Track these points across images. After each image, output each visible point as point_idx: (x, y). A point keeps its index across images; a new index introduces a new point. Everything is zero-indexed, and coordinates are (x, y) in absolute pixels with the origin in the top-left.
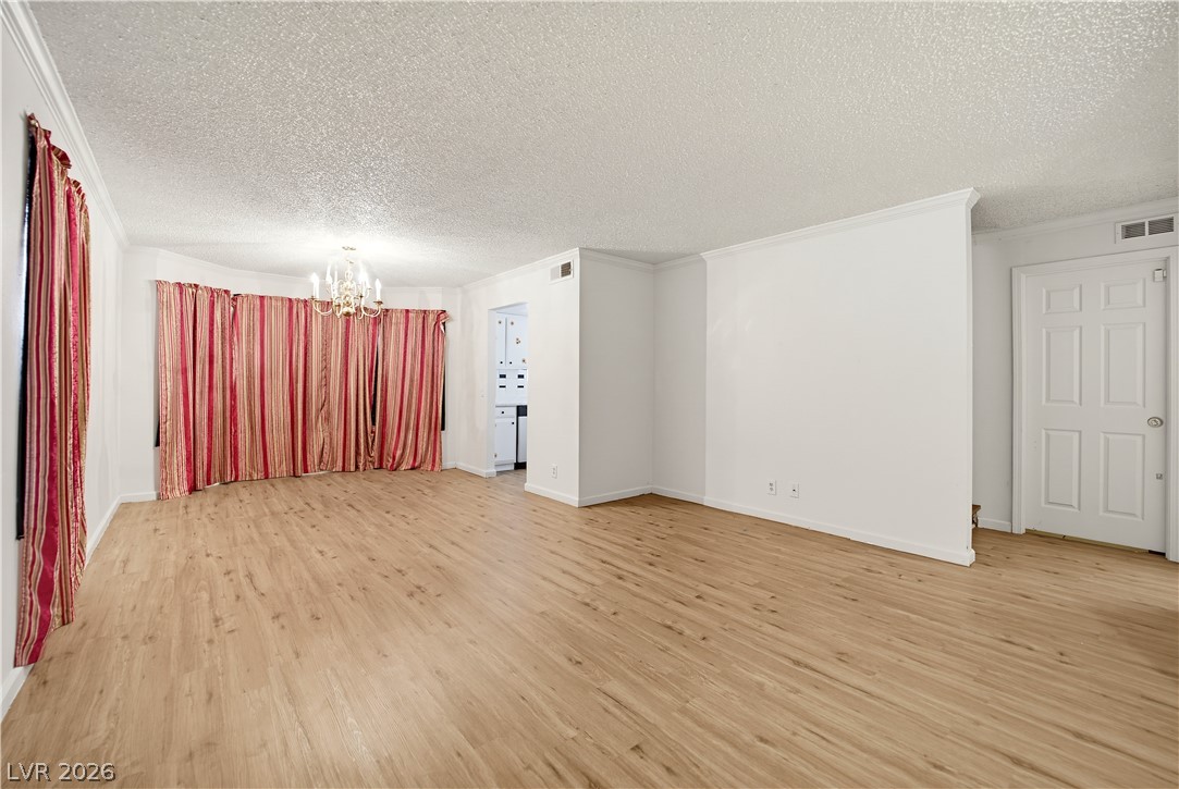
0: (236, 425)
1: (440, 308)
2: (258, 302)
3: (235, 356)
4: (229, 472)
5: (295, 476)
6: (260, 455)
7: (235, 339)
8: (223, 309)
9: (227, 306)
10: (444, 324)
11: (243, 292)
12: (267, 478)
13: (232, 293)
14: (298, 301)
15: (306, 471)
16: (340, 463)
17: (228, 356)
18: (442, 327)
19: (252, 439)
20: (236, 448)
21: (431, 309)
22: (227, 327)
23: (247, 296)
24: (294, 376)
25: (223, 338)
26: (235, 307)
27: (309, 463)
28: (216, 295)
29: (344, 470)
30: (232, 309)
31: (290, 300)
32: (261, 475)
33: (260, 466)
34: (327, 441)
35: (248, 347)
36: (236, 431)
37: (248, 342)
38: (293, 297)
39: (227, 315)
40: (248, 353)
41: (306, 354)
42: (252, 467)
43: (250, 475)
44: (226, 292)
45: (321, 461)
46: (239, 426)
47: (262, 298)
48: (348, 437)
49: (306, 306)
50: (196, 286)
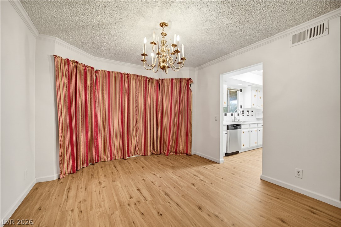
0: (97, 134)
1: (188, 77)
2: (107, 73)
3: (97, 100)
4: (94, 159)
5: (124, 158)
6: (109, 149)
7: (97, 92)
8: (91, 76)
9: (92, 75)
10: (190, 84)
11: (100, 69)
12: (111, 159)
13: (95, 69)
14: (125, 74)
15: (129, 156)
16: (143, 152)
17: (93, 100)
18: (190, 86)
19: (105, 141)
20: (98, 146)
21: (184, 77)
22: (93, 85)
23: (102, 71)
24: (123, 110)
25: (91, 91)
26: (96, 76)
27: (130, 152)
28: (87, 69)
29: (145, 155)
30: (95, 77)
31: (121, 73)
32: (109, 159)
33: (109, 155)
34: (138, 141)
35: (103, 96)
36: (97, 138)
37: (103, 94)
38: (122, 72)
39: (93, 79)
40: (103, 99)
41: (128, 100)
42: (105, 155)
43: (104, 159)
44: (92, 68)
45: (135, 151)
46: (99, 135)
47: (109, 72)
48: (146, 139)
49: (128, 77)
50: (77, 62)
